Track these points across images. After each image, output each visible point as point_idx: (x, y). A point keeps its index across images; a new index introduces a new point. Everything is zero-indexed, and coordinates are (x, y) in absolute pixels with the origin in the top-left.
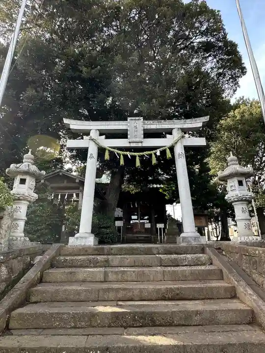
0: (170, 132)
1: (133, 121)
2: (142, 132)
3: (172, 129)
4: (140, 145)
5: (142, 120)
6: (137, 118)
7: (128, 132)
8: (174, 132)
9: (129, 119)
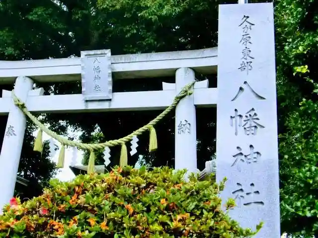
0: (170, 77)
1: (93, 59)
2: (110, 79)
3: (175, 70)
4: (105, 106)
5: (109, 54)
6: (99, 52)
7: (83, 81)
8: (179, 76)
9: (83, 53)
